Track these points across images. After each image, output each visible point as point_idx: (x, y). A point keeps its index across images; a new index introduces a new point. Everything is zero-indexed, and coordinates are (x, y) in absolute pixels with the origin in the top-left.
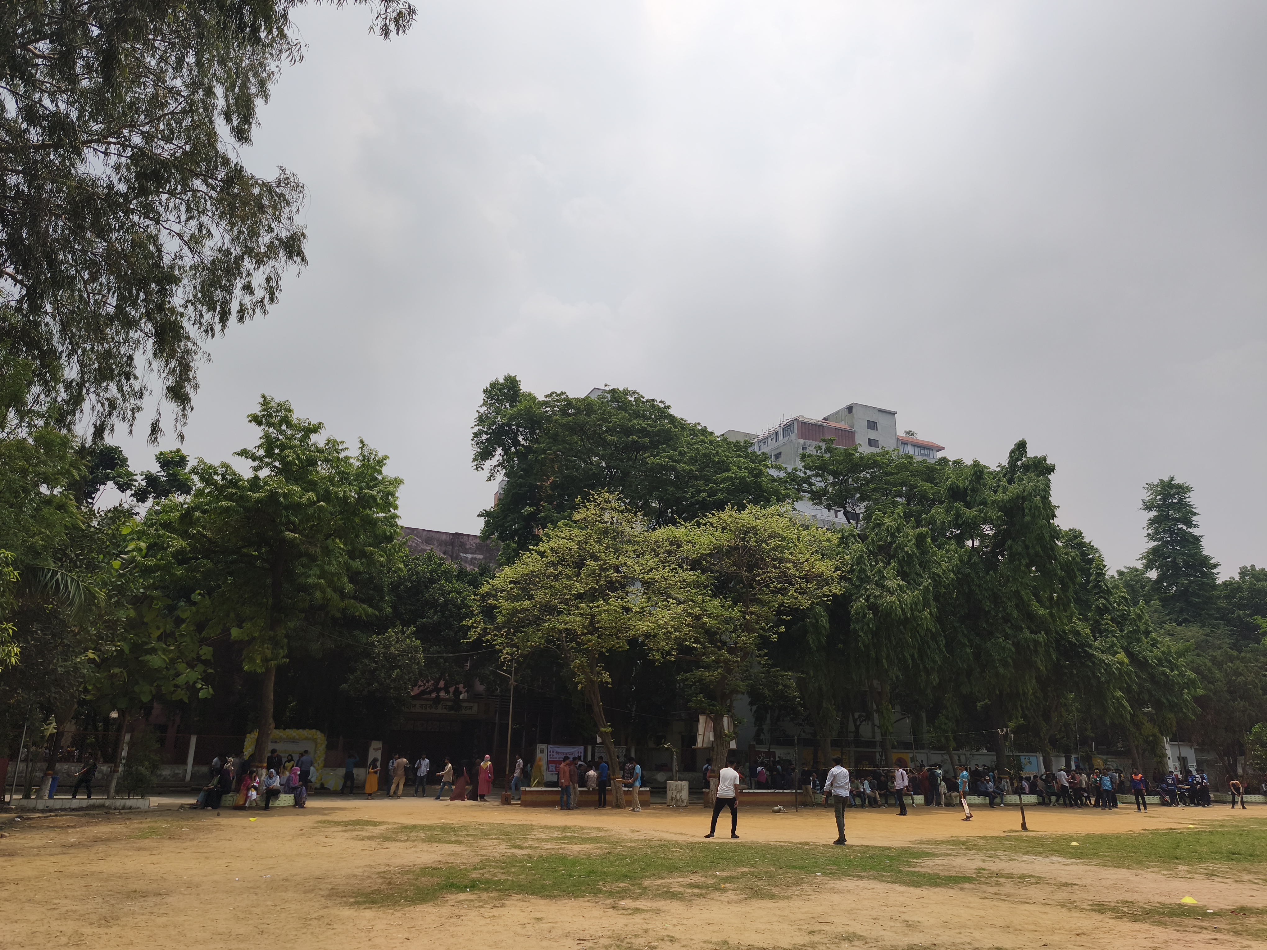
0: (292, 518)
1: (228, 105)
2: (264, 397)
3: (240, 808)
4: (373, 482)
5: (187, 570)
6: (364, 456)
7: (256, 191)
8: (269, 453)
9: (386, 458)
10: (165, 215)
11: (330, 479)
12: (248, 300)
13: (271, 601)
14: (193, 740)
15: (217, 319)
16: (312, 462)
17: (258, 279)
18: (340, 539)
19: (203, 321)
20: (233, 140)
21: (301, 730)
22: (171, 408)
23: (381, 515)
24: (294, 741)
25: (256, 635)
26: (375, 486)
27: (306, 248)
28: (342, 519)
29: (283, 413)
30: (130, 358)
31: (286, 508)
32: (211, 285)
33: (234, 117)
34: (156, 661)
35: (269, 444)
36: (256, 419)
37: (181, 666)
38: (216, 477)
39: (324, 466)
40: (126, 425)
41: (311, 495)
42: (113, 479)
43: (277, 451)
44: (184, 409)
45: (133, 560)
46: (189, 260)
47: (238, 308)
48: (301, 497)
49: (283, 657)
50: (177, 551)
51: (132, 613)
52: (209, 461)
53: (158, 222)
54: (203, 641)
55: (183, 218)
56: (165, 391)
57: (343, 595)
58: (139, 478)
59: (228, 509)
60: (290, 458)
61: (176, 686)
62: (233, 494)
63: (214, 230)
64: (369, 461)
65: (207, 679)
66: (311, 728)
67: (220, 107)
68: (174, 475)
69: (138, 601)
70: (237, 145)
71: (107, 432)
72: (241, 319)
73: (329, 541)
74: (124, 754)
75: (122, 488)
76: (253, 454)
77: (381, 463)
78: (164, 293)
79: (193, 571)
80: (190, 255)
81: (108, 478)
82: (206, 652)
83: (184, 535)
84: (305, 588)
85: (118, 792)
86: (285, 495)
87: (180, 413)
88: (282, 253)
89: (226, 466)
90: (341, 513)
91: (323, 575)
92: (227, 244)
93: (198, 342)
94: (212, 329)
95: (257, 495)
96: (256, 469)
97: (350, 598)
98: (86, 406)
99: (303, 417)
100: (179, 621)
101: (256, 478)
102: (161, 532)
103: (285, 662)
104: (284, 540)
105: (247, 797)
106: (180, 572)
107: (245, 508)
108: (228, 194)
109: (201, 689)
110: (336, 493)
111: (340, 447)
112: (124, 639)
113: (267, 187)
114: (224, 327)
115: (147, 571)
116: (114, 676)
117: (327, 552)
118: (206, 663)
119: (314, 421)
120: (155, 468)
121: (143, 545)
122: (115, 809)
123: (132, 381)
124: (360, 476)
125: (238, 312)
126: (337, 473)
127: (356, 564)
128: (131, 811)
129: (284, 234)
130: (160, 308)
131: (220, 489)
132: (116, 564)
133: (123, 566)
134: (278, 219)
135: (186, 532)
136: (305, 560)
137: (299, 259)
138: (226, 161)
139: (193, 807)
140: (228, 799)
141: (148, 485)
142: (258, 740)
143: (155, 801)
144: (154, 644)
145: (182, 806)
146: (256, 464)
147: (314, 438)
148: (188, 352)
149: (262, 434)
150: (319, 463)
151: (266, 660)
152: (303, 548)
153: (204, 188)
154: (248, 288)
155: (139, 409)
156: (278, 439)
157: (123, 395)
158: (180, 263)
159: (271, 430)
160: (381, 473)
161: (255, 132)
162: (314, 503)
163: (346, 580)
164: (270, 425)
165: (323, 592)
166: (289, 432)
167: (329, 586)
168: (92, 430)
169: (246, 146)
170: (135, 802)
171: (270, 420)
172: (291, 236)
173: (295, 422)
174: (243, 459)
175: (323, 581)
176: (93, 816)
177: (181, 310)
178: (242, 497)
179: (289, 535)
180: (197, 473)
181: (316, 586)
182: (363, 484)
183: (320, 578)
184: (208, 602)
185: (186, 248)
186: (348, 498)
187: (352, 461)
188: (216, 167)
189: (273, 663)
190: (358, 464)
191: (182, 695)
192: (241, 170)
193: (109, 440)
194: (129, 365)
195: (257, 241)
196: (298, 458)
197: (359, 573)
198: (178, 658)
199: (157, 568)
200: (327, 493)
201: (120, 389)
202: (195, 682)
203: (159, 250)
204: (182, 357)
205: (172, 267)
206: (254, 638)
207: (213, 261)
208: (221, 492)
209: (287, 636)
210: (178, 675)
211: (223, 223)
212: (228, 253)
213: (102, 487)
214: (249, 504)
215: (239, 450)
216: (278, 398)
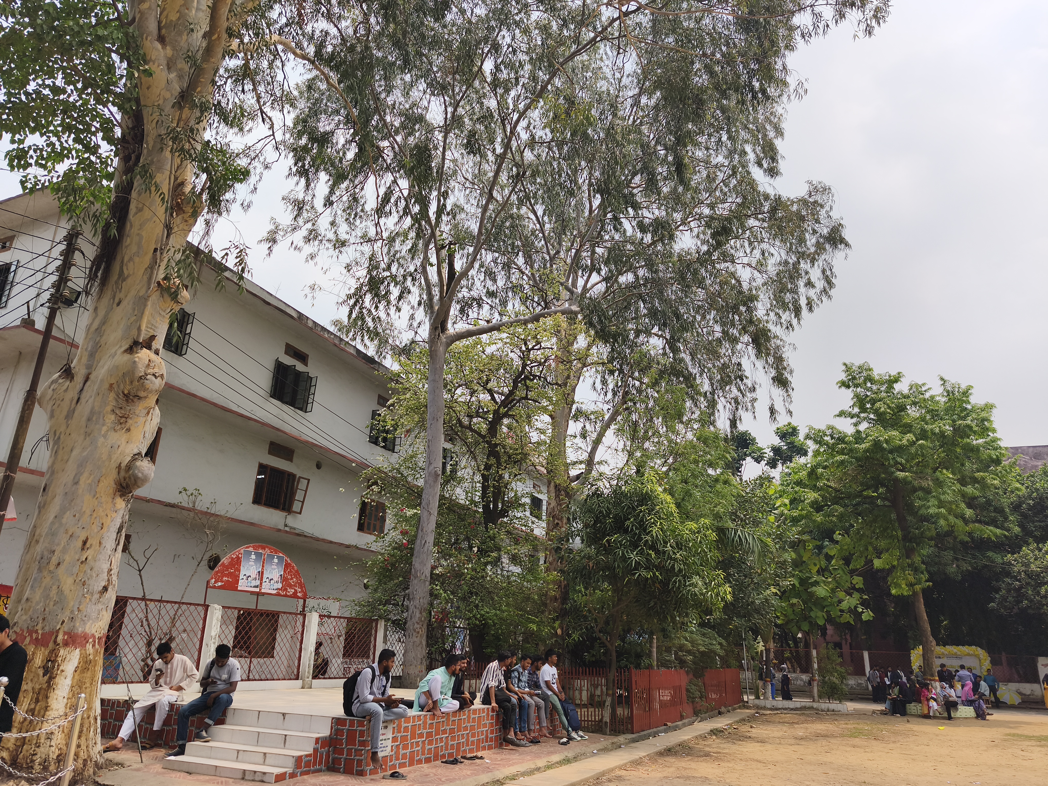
0: (899, 459)
1: (757, 156)
2: (845, 364)
3: (927, 716)
4: (965, 413)
5: (824, 516)
6: (948, 392)
7: (795, 208)
8: (863, 409)
9: (969, 388)
10: (737, 255)
11: (923, 419)
12: (812, 293)
13: (900, 533)
14: (866, 655)
15: (793, 316)
16: (902, 408)
17: (815, 274)
18: (947, 469)
19: (783, 321)
20: (768, 179)
21: (961, 647)
22: (778, 392)
23: (981, 441)
24: (957, 657)
25: (895, 563)
26: (968, 415)
27: (846, 234)
28: (944, 452)
29: (865, 374)
30: (739, 364)
31: (891, 452)
32: (781, 292)
33: (764, 162)
34: (821, 591)
35: (861, 402)
36: (845, 385)
37: (841, 595)
38: (826, 438)
39: (914, 409)
40: (750, 414)
41: (910, 436)
42: (750, 454)
43: (868, 406)
44: (787, 391)
45: (782, 514)
46: (760, 279)
47: (806, 302)
48: (901, 440)
49: (926, 581)
50: (812, 502)
51: (794, 555)
52: (817, 427)
53: (733, 262)
54: (852, 572)
55: (748, 251)
56: (771, 381)
57: (966, 521)
58: (767, 451)
59: (842, 462)
60: (882, 409)
61: (842, 611)
62: (843, 449)
63: (772, 250)
64: (953, 394)
65: (864, 603)
66: (970, 645)
67: (752, 160)
68: (792, 443)
69: (795, 545)
70: (772, 181)
71: (738, 422)
72: (811, 309)
73: (938, 473)
74: (816, 666)
75: (758, 460)
76: (850, 413)
77: (966, 393)
78: (750, 310)
79: (829, 516)
80: (759, 276)
81: (746, 455)
82: (858, 581)
83: (815, 488)
84: (927, 518)
85: (820, 697)
86: (887, 441)
87: (785, 395)
88: (827, 246)
89: (831, 428)
90: (941, 446)
91: (941, 504)
92: (784, 257)
93: (784, 338)
94: (791, 325)
95: (863, 446)
96: (856, 425)
97: (974, 522)
98: (720, 406)
99: (883, 372)
100: (829, 558)
101: (858, 432)
102: (797, 489)
103: (929, 586)
104: (896, 480)
105: (929, 708)
106: (819, 518)
107: (856, 458)
108: (776, 220)
109: (862, 612)
110: (932, 430)
111: (924, 389)
112: (793, 576)
113: (803, 202)
114: (799, 319)
115: (795, 521)
116: (793, 605)
117: (939, 483)
118: (859, 590)
119: (894, 373)
120: (777, 441)
121: (787, 501)
122: (822, 711)
123: (745, 381)
124: (949, 410)
125: (807, 305)
126: (928, 412)
127: (969, 490)
128: (835, 714)
129: (825, 231)
130: (751, 322)
131: (831, 448)
132: (772, 518)
133: (777, 519)
134: (817, 221)
135: (815, 486)
136: (920, 494)
137: (843, 245)
138: (767, 197)
139: (883, 713)
140: (913, 707)
141: (775, 454)
142: (924, 655)
143: (851, 706)
144: (815, 578)
145: (874, 712)
146: (854, 420)
147: (898, 387)
148: (778, 347)
149: (852, 395)
150: (908, 407)
151: (911, 585)
152: (916, 483)
153: (757, 223)
154: (809, 284)
155: (755, 400)
156: (867, 396)
157: (741, 393)
158: (754, 284)
159: (859, 389)
160: (969, 403)
161: (782, 165)
162: (914, 443)
163: (963, 505)
164: (856, 386)
165: (946, 519)
166: (874, 387)
167: (950, 514)
168: (728, 423)
169: (778, 178)
170: (835, 705)
171: (855, 382)
172: (832, 230)
173: (877, 378)
174: (842, 419)
175: (943, 510)
176: (808, 715)
177: (765, 318)
178: (851, 450)
179: (901, 475)
180: (811, 438)
181: (938, 515)
182: (955, 417)
183: (939, 508)
184: (848, 540)
185: (756, 272)
186: (944, 432)
187: (937, 398)
188: (761, 205)
189: (918, 587)
190: (944, 399)
191: (847, 618)
192: (779, 198)
193: (741, 427)
194: (740, 370)
195: (806, 245)
196: (889, 407)
197: (975, 498)
198: (837, 587)
199: (801, 517)
200: (924, 431)
201: (740, 390)
202: (856, 607)
203: (738, 281)
204: (775, 353)
205: (750, 290)
206: (894, 567)
207: (778, 274)
208: (833, 450)
209: (923, 562)
210: (840, 601)
211: (778, 243)
212: (786, 263)
213: (744, 462)
214: (859, 455)
215: (837, 413)
216: (857, 362)
